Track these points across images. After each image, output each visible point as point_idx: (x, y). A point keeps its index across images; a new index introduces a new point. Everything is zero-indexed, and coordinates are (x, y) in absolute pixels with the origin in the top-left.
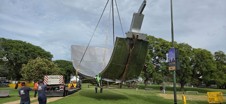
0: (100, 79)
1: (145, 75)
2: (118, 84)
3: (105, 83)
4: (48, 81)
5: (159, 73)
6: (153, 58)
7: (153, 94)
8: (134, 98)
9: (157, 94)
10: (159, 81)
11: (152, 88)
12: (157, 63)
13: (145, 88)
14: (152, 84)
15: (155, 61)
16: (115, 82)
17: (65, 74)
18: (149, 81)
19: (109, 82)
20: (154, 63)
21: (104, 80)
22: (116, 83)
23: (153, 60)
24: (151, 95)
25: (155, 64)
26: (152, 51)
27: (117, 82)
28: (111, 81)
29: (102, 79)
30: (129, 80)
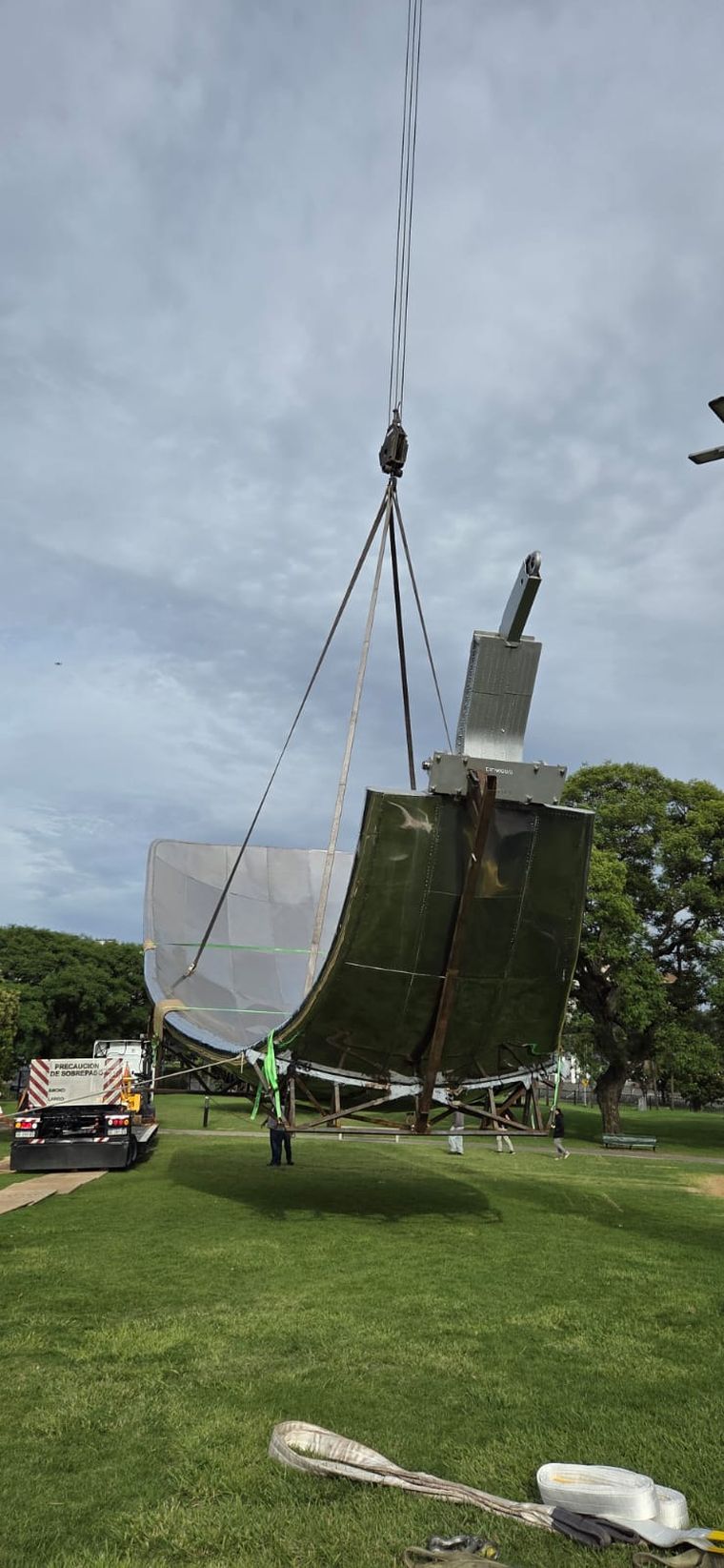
0: (284, 1067)
1: (602, 1042)
2: (405, 1103)
3: (317, 1098)
4: (46, 1088)
5: (701, 1024)
6: (658, 923)
7: (658, 1174)
8: (529, 1205)
9: (684, 1177)
10: (702, 1084)
11: (649, 1135)
12: (680, 957)
13: (604, 1131)
14: (650, 1103)
15: (669, 941)
16: (385, 1092)
17: (44, 1027)
18: (628, 1083)
19: (342, 1086)
20: (666, 958)
21: (312, 1073)
22: (392, 1097)
23: (653, 931)
24: (642, 1184)
25: (669, 963)
26: (646, 870)
27: (398, 1092)
28: (358, 1083)
29: (297, 1070)
30: (482, 1080)
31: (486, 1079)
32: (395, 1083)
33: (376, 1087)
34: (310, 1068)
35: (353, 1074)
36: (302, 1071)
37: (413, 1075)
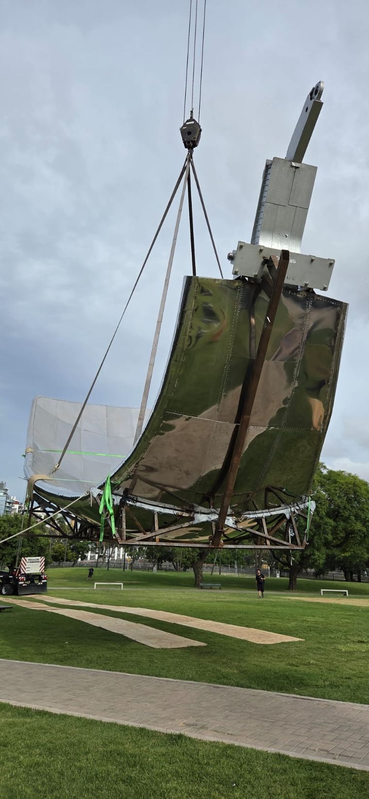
0: (118, 499)
2: (205, 526)
4: (25, 567)
16: (191, 519)
19: (159, 513)
21: (138, 504)
22: (195, 522)
27: (202, 518)
28: (171, 512)
29: (128, 502)
30: (257, 512)
31: (260, 512)
32: (198, 513)
33: (184, 515)
34: (137, 501)
35: (167, 506)
36: (130, 503)
37: (210, 508)
